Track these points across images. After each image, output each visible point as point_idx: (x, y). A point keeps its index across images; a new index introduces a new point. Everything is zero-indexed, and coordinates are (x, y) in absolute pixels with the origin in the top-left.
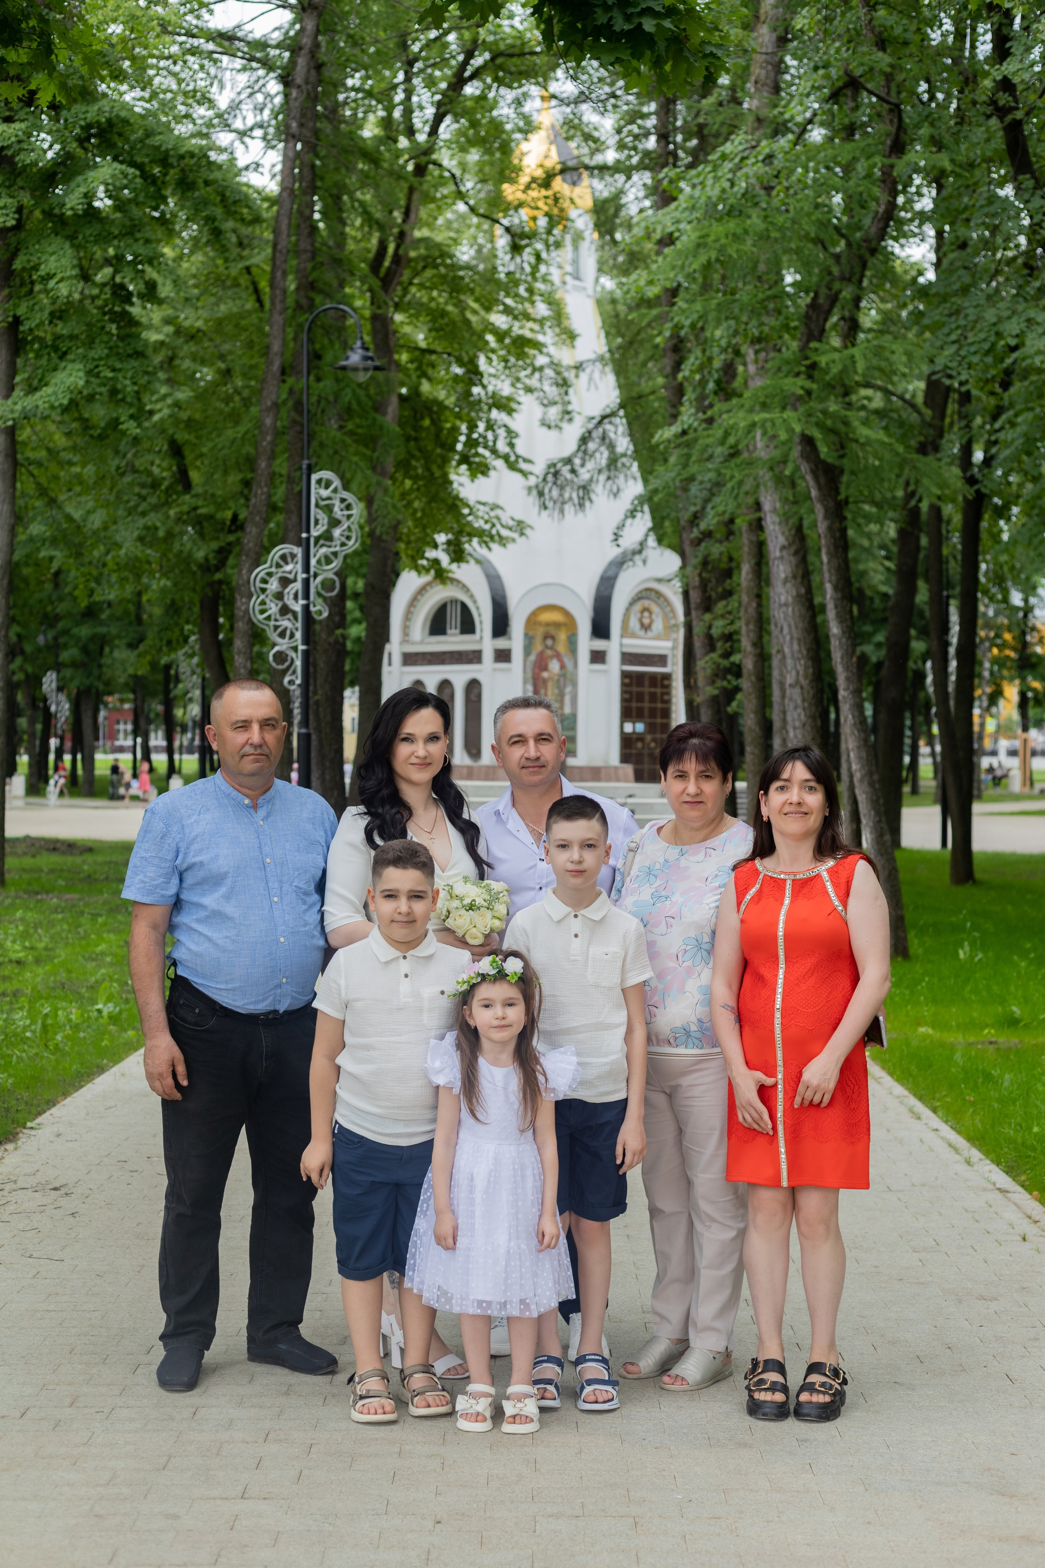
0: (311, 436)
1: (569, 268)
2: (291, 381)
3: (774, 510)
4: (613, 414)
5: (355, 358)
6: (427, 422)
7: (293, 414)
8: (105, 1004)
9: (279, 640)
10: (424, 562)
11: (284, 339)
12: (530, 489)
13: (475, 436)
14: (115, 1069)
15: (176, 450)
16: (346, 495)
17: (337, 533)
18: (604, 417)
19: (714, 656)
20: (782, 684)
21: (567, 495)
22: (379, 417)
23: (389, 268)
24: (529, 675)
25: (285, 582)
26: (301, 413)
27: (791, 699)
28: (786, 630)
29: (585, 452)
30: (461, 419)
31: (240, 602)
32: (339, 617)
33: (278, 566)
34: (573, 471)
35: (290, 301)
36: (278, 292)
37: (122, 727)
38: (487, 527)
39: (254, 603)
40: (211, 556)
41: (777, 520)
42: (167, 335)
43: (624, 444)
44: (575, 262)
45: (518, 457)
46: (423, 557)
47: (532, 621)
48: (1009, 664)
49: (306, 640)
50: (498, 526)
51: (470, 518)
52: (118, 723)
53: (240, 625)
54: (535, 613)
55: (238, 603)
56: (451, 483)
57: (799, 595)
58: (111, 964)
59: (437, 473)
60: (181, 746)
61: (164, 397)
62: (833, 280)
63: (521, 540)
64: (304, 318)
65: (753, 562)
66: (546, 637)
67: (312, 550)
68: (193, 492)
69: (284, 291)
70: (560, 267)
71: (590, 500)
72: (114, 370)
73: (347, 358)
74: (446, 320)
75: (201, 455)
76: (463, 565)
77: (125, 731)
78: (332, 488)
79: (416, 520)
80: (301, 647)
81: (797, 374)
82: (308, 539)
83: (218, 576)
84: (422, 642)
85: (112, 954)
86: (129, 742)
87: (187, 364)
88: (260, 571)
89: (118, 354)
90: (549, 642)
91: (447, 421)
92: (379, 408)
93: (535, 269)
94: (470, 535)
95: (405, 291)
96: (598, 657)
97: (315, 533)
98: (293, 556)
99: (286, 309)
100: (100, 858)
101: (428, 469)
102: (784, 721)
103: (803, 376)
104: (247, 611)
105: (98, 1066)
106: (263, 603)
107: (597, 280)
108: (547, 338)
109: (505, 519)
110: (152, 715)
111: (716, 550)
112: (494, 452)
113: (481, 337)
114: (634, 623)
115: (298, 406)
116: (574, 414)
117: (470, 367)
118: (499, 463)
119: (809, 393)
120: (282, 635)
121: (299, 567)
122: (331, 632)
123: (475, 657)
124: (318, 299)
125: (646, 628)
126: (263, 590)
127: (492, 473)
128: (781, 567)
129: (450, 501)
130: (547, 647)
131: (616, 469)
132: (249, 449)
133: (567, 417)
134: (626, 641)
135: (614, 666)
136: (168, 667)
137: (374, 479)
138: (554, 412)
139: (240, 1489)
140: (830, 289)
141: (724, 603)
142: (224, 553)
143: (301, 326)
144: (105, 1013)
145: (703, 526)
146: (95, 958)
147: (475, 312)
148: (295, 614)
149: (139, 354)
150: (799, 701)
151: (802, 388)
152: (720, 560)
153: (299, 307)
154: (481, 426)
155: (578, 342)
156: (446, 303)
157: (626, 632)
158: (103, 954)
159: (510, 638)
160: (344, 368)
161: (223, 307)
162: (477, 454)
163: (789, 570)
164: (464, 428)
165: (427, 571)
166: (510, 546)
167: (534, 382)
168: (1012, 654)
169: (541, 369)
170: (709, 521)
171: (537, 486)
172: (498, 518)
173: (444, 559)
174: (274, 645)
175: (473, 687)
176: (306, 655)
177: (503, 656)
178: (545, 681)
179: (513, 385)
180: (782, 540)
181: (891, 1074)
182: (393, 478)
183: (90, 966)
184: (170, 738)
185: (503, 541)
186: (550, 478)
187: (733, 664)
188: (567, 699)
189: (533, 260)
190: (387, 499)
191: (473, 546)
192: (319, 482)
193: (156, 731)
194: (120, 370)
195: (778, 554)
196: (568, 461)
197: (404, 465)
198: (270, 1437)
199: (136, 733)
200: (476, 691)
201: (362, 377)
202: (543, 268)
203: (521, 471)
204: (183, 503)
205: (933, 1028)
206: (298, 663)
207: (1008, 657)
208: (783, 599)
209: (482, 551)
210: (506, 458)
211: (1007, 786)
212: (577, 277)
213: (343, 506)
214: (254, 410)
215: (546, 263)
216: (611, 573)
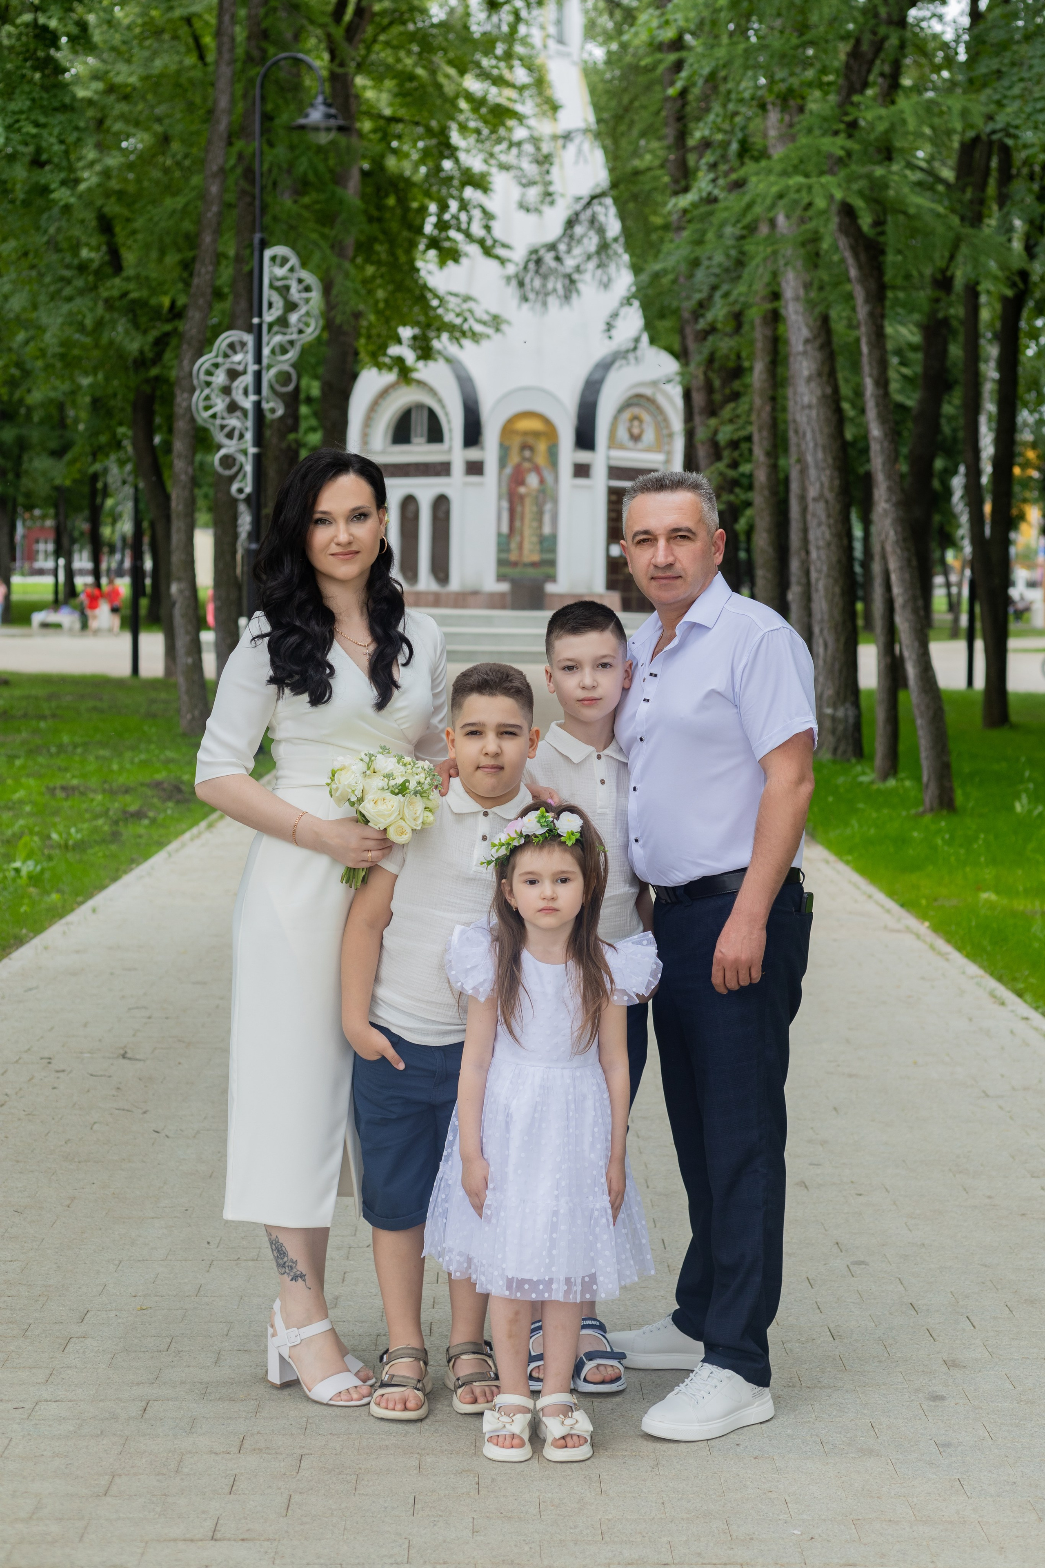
0: (264, 209)
1: (552, 30)
2: (239, 144)
3: (797, 299)
4: (603, 195)
5: (316, 115)
6: (391, 201)
7: (243, 184)
8: (24, 862)
9: (226, 441)
10: (387, 360)
11: (232, 95)
12: (508, 279)
13: (447, 216)
14: (37, 941)
15: (106, 225)
16: (305, 274)
17: (293, 318)
18: (593, 198)
19: (721, 466)
20: (803, 498)
21: (550, 286)
22: (339, 190)
23: (351, 23)
24: (505, 489)
25: (233, 374)
26: (252, 182)
27: (814, 515)
28: (809, 436)
29: (571, 237)
30: (431, 198)
31: (180, 399)
32: (292, 420)
33: (226, 356)
34: (558, 259)
35: (240, 51)
36: (226, 39)
37: (41, 547)
38: (458, 321)
39: (198, 397)
40: (147, 348)
41: (801, 309)
42: (96, 92)
43: (614, 227)
44: (559, 22)
45: (495, 241)
46: (385, 354)
47: (508, 430)
48: (1032, 484)
49: (259, 440)
50: (471, 321)
51: (440, 311)
52: (37, 542)
53: (181, 425)
54: (511, 421)
55: (178, 399)
56: (418, 270)
57: (824, 396)
58: (31, 814)
59: (403, 259)
60: (109, 570)
61: (92, 164)
62: (877, 25)
63: (497, 337)
64: (256, 71)
65: (768, 359)
66: (524, 447)
67: (265, 338)
68: (125, 274)
69: (233, 39)
70: (542, 27)
71: (578, 291)
72: (37, 125)
73: (307, 116)
74: (414, 84)
75: (134, 232)
76: (431, 364)
77: (46, 552)
78: (288, 266)
79: (378, 313)
80: (252, 450)
81: (836, 133)
82: (260, 326)
83: (154, 372)
84: (383, 452)
85: (31, 802)
86: (50, 564)
87: (118, 126)
88: (205, 361)
89: (42, 107)
90: (527, 453)
91: (414, 199)
92: (340, 179)
93: (513, 28)
94: (439, 330)
95: (369, 49)
96: (582, 471)
97: (269, 317)
98: (243, 344)
99: (233, 61)
100: (17, 692)
101: (392, 253)
102: (805, 541)
103: (843, 135)
104: (189, 408)
105: (16, 937)
106: (207, 398)
107: (582, 48)
108: (526, 107)
109: (479, 313)
110: (76, 534)
111: (724, 345)
112: (468, 235)
113: (453, 102)
114: (622, 433)
115: (249, 174)
116: (555, 197)
117: (442, 138)
118: (473, 250)
119: (849, 154)
120: (230, 436)
121: (250, 357)
122: (282, 436)
123: (442, 469)
124: (271, 50)
125: (636, 438)
126: (208, 384)
127: (464, 260)
128: (805, 364)
129: (417, 292)
130: (524, 459)
131: (608, 257)
132: (187, 226)
133: (548, 199)
134: (615, 453)
135: (600, 481)
136: (95, 478)
137: (334, 260)
138: (533, 193)
139: (209, 1524)
140: (874, 33)
141: (732, 405)
142: (161, 343)
143: (251, 81)
144: (24, 872)
145: (710, 316)
146: (13, 807)
147: (447, 76)
148: (245, 413)
149: (65, 108)
150: (823, 517)
151: (842, 148)
152: (727, 357)
153: (249, 59)
154: (454, 205)
155: (561, 114)
156: (416, 65)
157: (613, 442)
158: (21, 802)
159: (482, 448)
160: (302, 127)
161: (158, 63)
162: (448, 239)
163: (814, 367)
164: (433, 208)
165: (390, 369)
166: (485, 343)
167: (510, 158)
168: (1035, 474)
169: (519, 144)
170: (718, 312)
171: (517, 275)
172: (471, 311)
173: (410, 356)
174: (219, 447)
175: (441, 504)
176: (258, 460)
177: (475, 468)
178: (522, 498)
179: (486, 161)
180: (805, 333)
181: (959, 949)
182: (353, 260)
183: (6, 816)
184: (96, 559)
185: (475, 337)
186: (532, 266)
187: (743, 475)
188: (547, 518)
189: (511, 18)
190: (349, 284)
191: (442, 343)
192: (273, 259)
193: (80, 551)
194: (44, 126)
195: (801, 348)
196: (552, 247)
197: (365, 248)
198: (246, 1444)
199: (57, 553)
200: (443, 508)
201: (323, 138)
202: (522, 30)
203: (497, 257)
204: (113, 287)
205: (998, 892)
206: (249, 468)
207: (1030, 478)
208: (806, 400)
209: (452, 349)
210: (481, 242)
211: (1028, 621)
212: (561, 41)
213: (301, 287)
214: (195, 180)
215: (527, 23)
216: (597, 376)
